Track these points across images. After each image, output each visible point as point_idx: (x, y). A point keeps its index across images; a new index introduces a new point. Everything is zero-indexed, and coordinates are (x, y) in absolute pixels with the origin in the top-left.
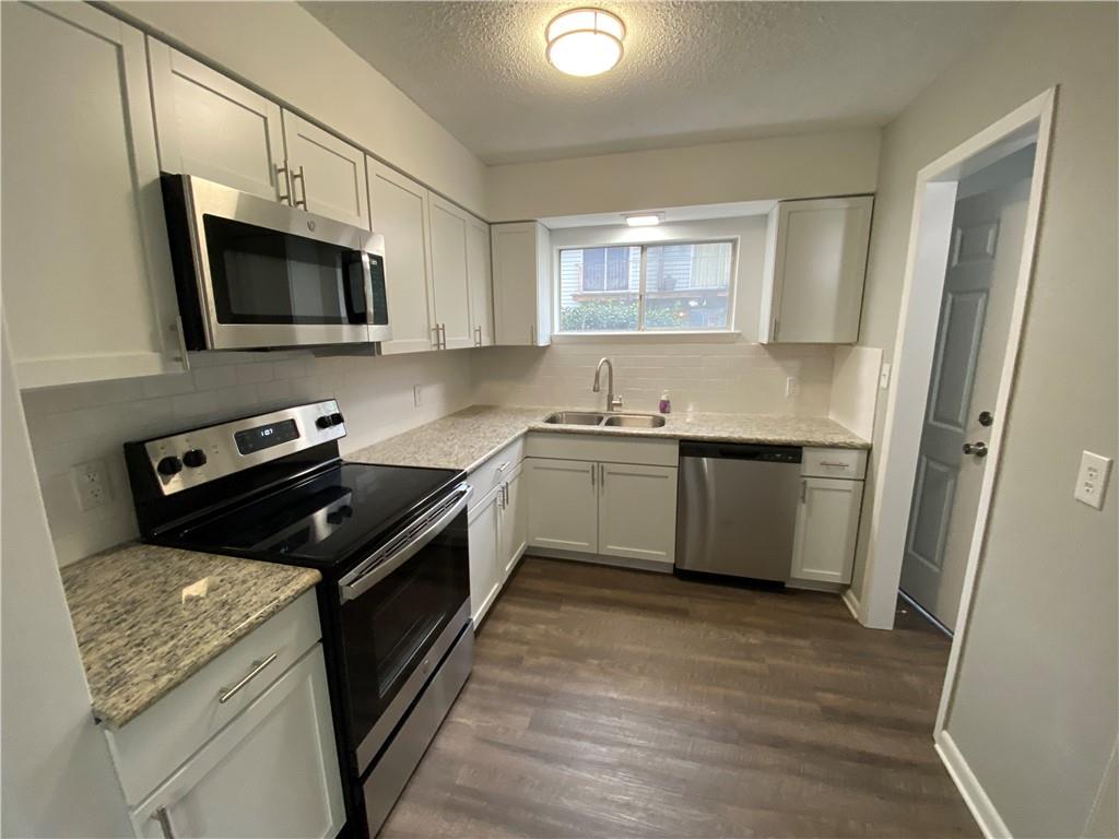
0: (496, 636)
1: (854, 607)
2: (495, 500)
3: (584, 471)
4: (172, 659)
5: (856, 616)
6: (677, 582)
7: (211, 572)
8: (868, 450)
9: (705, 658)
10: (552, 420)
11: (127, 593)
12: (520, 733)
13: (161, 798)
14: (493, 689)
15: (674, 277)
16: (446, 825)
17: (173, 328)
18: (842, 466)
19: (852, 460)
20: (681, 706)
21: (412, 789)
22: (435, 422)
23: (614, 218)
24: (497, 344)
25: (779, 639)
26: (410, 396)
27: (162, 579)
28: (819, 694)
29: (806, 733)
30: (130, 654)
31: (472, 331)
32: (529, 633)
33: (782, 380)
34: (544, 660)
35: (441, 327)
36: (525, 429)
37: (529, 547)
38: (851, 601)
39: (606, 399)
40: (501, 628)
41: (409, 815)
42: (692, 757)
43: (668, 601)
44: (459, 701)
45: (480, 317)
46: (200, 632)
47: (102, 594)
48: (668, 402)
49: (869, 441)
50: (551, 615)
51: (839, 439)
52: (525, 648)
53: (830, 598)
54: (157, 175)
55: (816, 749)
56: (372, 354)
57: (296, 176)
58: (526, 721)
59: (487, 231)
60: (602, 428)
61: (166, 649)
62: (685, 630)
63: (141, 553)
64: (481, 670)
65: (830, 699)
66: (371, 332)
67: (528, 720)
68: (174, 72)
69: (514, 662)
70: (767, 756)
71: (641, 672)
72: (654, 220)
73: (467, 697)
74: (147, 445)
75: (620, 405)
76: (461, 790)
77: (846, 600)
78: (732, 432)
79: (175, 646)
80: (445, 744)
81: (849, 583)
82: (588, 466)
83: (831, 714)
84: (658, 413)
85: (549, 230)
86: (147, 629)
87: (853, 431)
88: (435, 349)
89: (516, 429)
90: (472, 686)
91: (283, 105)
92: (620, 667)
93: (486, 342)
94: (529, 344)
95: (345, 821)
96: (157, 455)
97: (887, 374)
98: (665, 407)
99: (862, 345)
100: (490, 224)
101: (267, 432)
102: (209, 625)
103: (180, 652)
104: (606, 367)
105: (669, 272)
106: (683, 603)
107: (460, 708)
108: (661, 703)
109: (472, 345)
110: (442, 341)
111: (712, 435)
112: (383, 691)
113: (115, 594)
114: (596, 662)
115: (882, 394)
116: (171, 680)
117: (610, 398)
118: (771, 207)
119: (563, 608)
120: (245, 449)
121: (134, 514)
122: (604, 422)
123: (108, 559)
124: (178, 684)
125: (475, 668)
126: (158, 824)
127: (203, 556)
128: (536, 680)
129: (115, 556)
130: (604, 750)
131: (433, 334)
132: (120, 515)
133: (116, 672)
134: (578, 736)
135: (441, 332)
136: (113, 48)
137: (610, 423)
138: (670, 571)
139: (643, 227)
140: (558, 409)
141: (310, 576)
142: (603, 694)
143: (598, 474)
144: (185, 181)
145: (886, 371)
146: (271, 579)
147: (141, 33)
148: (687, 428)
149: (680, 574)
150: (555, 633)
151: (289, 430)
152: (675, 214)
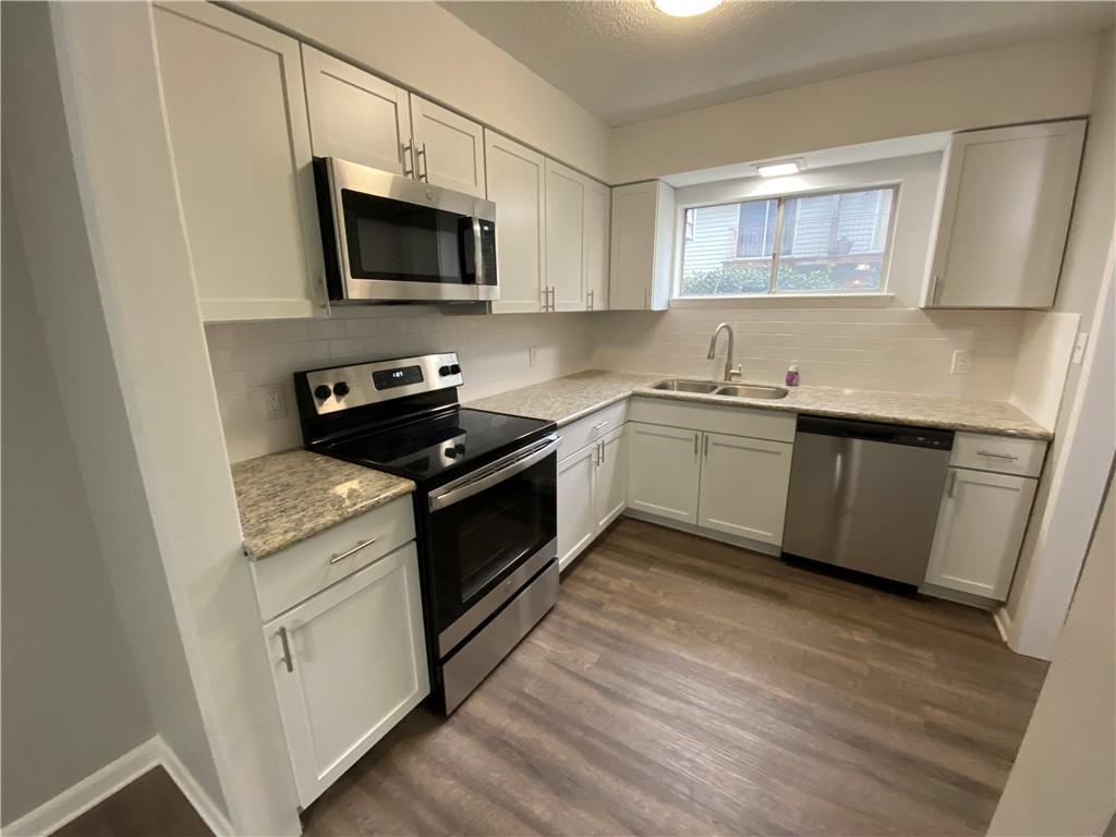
0: (583, 580)
1: (1005, 626)
2: (590, 456)
3: (687, 440)
4: (299, 522)
5: (1005, 638)
6: (782, 566)
7: (341, 473)
8: (1049, 442)
9: (793, 643)
10: (662, 386)
11: (285, 478)
12: (588, 666)
13: (284, 621)
14: (570, 623)
15: (851, 239)
16: (509, 720)
17: (321, 282)
18: (1009, 458)
19: (1024, 453)
20: (754, 681)
21: (487, 686)
22: (548, 382)
23: (742, 171)
24: (612, 308)
25: (895, 645)
26: (525, 357)
27: (309, 474)
28: (927, 708)
29: (898, 741)
30: (275, 517)
31: (585, 295)
32: (613, 586)
33: (947, 353)
34: (624, 611)
35: (550, 289)
36: (630, 392)
37: (628, 509)
38: (1003, 622)
39: (723, 370)
40: (588, 574)
41: (481, 705)
42: (753, 730)
43: (766, 582)
44: (539, 627)
45: (595, 280)
46: (321, 510)
47: (270, 478)
48: (797, 373)
49: (1051, 431)
50: (639, 572)
51: (1011, 425)
52: (608, 596)
53: (977, 615)
54: (311, 159)
55: (905, 760)
56: (485, 313)
57: (420, 153)
58: (594, 657)
59: (608, 194)
60: (713, 396)
61: (297, 516)
62: (781, 613)
63: (303, 455)
64: (564, 606)
65: (940, 716)
66: (481, 292)
67: (597, 657)
68: (323, 72)
69: (595, 606)
70: (840, 752)
71: (720, 641)
72: (792, 168)
73: (547, 625)
74: (308, 375)
75: (739, 375)
76: (528, 697)
77: (996, 618)
78: (864, 410)
79: (304, 516)
80: (522, 658)
81: (1003, 599)
82: (691, 435)
83: (934, 730)
84: (783, 386)
85: (675, 188)
86: (291, 503)
87: (1032, 417)
88: (543, 311)
89: (619, 392)
90: (553, 617)
91: (410, 90)
92: (698, 632)
93: (598, 306)
94: (643, 308)
95: (428, 692)
96: (313, 383)
97: (1083, 347)
98: (792, 379)
99: (1059, 310)
100: (611, 187)
101: (398, 375)
102: (329, 507)
103: (305, 520)
104: (725, 333)
105: (845, 234)
106: (785, 587)
107: (539, 633)
108: (732, 674)
109: (582, 308)
110: (550, 304)
111: (837, 411)
112: (466, 597)
113: (279, 478)
114: (674, 622)
115: (1073, 370)
116: (295, 536)
117: (729, 367)
118: (942, 141)
119: (652, 569)
120: (379, 387)
121: (300, 428)
122: (717, 391)
123: (280, 458)
124: (300, 541)
125: (559, 603)
126: (279, 640)
127: (339, 462)
128: (613, 626)
129: (283, 456)
130: (664, 699)
131: (543, 296)
132: (291, 426)
133: (264, 525)
134: (642, 682)
135: (550, 295)
136: (277, 57)
137: (724, 392)
138: (778, 555)
139: (779, 177)
140: (670, 376)
141: (407, 485)
142: (674, 651)
143: (702, 444)
144: (328, 161)
145: (1081, 344)
146: (379, 483)
147: (297, 42)
148: (811, 401)
149: (788, 559)
150: (638, 588)
151: (416, 374)
152: (815, 159)
